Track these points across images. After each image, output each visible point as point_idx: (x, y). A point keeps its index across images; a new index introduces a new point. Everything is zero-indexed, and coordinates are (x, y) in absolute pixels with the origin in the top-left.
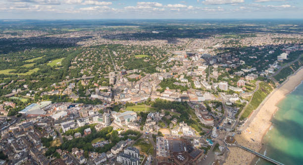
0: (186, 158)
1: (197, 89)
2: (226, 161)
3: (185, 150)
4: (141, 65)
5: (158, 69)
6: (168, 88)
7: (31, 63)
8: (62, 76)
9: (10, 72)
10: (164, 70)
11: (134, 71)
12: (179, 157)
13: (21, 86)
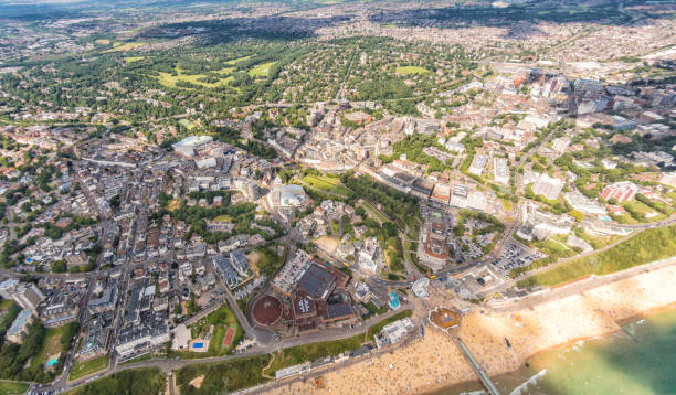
0: (311, 310)
1: (471, 176)
2: (397, 352)
3: (324, 296)
4: (392, 93)
5: (421, 107)
6: (403, 158)
7: (231, 66)
8: (251, 97)
9: (198, 80)
10: (432, 113)
11: (370, 104)
12: (301, 304)
13: (196, 106)
